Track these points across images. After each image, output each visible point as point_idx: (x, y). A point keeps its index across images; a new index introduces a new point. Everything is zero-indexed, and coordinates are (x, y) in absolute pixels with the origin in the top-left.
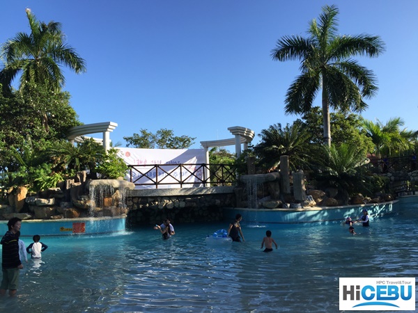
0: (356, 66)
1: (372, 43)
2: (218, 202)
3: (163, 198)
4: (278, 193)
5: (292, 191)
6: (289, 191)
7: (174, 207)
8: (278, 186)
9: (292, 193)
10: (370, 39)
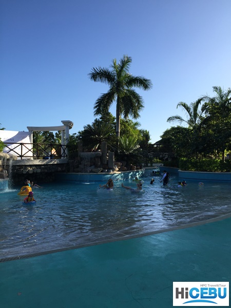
0: (134, 93)
1: (146, 83)
2: (60, 169)
3: (26, 166)
4: (99, 164)
5: (108, 163)
6: (106, 163)
7: (34, 173)
8: (99, 160)
9: (107, 164)
10: (146, 80)
